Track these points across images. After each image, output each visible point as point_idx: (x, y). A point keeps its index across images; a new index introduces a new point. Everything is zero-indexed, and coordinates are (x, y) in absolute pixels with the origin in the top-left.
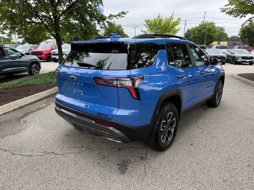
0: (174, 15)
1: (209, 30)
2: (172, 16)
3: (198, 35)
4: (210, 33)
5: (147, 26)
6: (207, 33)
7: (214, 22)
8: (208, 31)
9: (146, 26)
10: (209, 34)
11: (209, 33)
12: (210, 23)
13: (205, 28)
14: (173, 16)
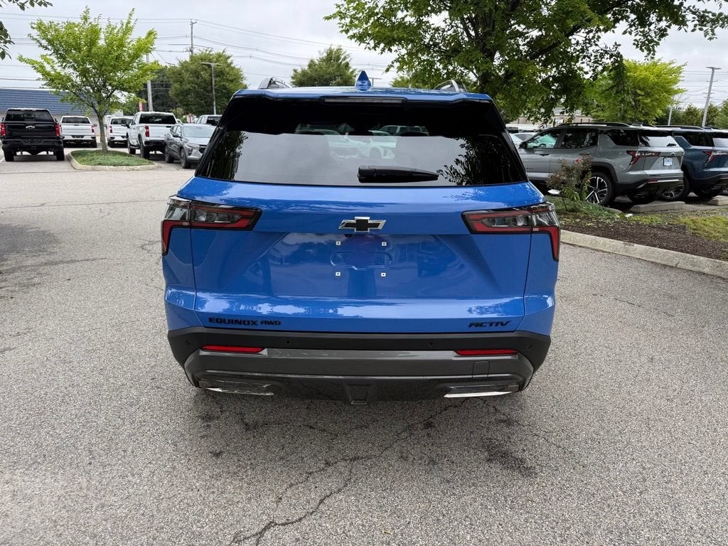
0: (134, 17)
1: (220, 74)
2: (129, 23)
3: (193, 85)
4: (225, 83)
5: (44, 42)
6: (215, 82)
7: (227, 53)
8: (217, 76)
9: (41, 45)
10: (223, 85)
11: (222, 83)
12: (220, 56)
13: (209, 66)
14: (132, 22)
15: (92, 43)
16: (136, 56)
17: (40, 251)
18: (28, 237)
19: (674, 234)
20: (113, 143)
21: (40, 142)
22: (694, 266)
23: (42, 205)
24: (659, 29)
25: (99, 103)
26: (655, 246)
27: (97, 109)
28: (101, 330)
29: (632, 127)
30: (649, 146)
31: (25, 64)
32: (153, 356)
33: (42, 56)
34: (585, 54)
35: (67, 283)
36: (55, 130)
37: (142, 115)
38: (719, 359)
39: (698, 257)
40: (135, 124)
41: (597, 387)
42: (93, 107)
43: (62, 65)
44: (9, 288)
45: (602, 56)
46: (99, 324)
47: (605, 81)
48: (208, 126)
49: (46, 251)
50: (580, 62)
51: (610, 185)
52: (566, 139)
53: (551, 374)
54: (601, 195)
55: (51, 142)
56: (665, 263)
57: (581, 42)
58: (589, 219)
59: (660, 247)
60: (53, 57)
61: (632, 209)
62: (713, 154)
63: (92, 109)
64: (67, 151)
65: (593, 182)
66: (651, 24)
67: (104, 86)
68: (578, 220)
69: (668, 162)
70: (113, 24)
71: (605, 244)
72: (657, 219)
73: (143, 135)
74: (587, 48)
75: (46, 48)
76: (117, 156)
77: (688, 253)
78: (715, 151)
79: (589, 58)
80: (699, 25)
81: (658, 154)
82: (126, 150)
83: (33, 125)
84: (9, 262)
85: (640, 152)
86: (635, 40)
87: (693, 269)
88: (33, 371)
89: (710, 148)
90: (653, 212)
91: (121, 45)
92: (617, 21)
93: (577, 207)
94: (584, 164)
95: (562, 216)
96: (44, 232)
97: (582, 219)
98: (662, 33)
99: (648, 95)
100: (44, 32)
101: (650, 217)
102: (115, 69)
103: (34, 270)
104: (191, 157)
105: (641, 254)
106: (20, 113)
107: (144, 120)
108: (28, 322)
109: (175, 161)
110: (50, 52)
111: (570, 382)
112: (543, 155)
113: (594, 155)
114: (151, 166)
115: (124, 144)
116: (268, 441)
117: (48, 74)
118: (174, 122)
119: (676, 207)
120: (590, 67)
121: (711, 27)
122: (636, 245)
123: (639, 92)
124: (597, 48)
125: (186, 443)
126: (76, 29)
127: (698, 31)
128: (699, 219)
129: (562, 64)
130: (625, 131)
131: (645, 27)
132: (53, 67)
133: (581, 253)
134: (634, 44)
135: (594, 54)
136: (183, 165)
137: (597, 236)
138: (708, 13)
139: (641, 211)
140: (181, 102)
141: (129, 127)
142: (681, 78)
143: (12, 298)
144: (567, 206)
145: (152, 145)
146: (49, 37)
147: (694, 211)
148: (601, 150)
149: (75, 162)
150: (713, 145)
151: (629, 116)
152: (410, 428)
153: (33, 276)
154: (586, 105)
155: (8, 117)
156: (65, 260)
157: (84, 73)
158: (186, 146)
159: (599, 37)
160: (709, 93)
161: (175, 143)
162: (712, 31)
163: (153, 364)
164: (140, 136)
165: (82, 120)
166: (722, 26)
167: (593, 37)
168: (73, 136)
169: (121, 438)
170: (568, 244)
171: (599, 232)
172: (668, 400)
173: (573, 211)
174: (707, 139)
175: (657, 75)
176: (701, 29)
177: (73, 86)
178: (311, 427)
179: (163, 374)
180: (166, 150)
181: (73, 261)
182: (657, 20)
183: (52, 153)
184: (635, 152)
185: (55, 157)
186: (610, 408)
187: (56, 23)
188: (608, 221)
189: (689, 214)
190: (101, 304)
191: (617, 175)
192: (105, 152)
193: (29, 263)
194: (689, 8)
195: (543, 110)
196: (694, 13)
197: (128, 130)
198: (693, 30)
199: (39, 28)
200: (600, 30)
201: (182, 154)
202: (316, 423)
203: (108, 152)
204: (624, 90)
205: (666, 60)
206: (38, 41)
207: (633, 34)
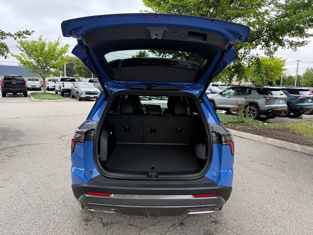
2: (58, 41)
15: (42, 49)
16: (60, 54)
17: (16, 140)
18: (11, 133)
19: (284, 133)
20: (48, 89)
21: (18, 89)
22: (293, 148)
23: (17, 118)
24: (274, 48)
25: (44, 73)
26: (276, 139)
27: (43, 75)
28: (42, 178)
29: (265, 87)
30: (273, 95)
31: (14, 57)
32: (63, 190)
33: (21, 54)
34: (245, 57)
35: (27, 155)
36: (24, 84)
37: (61, 78)
38: (304, 191)
39: (295, 144)
40: (58, 81)
41: (253, 205)
42: (41, 75)
43: (29, 58)
44: (3, 158)
45: (252, 58)
46: (41, 175)
47: (253, 68)
48: (89, 83)
49: (18, 140)
50: (243, 60)
51: (257, 110)
52: (238, 91)
53: (233, 199)
54: (254, 115)
55: (22, 89)
56: (281, 146)
57: (243, 53)
58: (249, 126)
59: (279, 139)
60: (26, 55)
61: (267, 121)
62: (299, 98)
63: (41, 76)
64: (29, 92)
65: (250, 109)
66: (271, 46)
67: (46, 66)
68: (244, 126)
69: (281, 102)
70: (51, 41)
71: (255, 138)
72: (277, 125)
73: (62, 86)
74: (245, 55)
75: (23, 51)
76: (50, 95)
77: (290, 142)
78: (300, 97)
79: (246, 59)
80: (290, 46)
81: (276, 98)
82: (54, 92)
83: (15, 82)
84: (3, 145)
85: (269, 97)
86: (265, 52)
87: (293, 149)
88: (12, 197)
89: (298, 95)
90: (276, 122)
91: (55, 50)
92: (257, 45)
93: (244, 120)
94: (246, 103)
95: (237, 124)
96: (18, 131)
97: (246, 126)
98: (276, 49)
99: (272, 71)
100: (22, 44)
101: (274, 124)
102: (51, 59)
103: (13, 149)
104: (82, 96)
105: (271, 142)
106: (10, 77)
107: (62, 80)
108: (10, 174)
109: (75, 97)
110: (24, 53)
111: (242, 203)
112: (229, 98)
113: (250, 98)
114: (64, 100)
115: (53, 89)
116: (113, 231)
117: (23, 61)
118: (75, 81)
119: (285, 120)
120: (247, 63)
121: (295, 47)
122: (268, 138)
123: (268, 70)
124: (250, 55)
125: (78, 232)
126: (36, 43)
127: (290, 49)
128: (295, 125)
129: (235, 61)
130: (263, 89)
131: (268, 47)
132: (25, 58)
133: (245, 141)
134: (264, 53)
135: (248, 58)
136: (78, 99)
137: (252, 134)
138: (293, 41)
139: (271, 122)
140: (78, 72)
141: (55, 83)
142: (285, 64)
143: (4, 162)
144: (239, 120)
145: (65, 91)
146: (24, 46)
147: (293, 122)
148: (253, 96)
149: (32, 98)
150: (299, 94)
151: (265, 79)
152: (174, 225)
153: (12, 152)
154: (246, 78)
155: (5, 79)
156: (27, 144)
157: (38, 61)
158: (80, 91)
159: (250, 51)
160: (297, 70)
161: (75, 90)
162: (296, 48)
163: (64, 194)
164: (60, 87)
165: (35, 79)
166: (299, 46)
167: (248, 51)
168: (32, 86)
169: (49, 230)
170: (240, 137)
171: (253, 132)
172: (283, 211)
173: (242, 122)
174: (297, 92)
175: (275, 63)
176: (291, 48)
177: (33, 66)
178: (131, 225)
179: (68, 199)
180: (71, 93)
181: (30, 145)
182: (273, 44)
183: (22, 94)
184: (267, 97)
185: (24, 95)
186: (258, 215)
187: (28, 41)
188: (257, 127)
189: (291, 123)
190: (42, 165)
191: (260, 107)
192: (45, 93)
193: (11, 145)
194: (285, 40)
195: (228, 80)
196: (287, 42)
197: (55, 84)
198: (288, 48)
199: (21, 43)
200: (250, 49)
201: (78, 95)
202: (133, 223)
203: (46, 93)
204: (261, 72)
205: (278, 57)
206: (20, 48)
207: (264, 50)
